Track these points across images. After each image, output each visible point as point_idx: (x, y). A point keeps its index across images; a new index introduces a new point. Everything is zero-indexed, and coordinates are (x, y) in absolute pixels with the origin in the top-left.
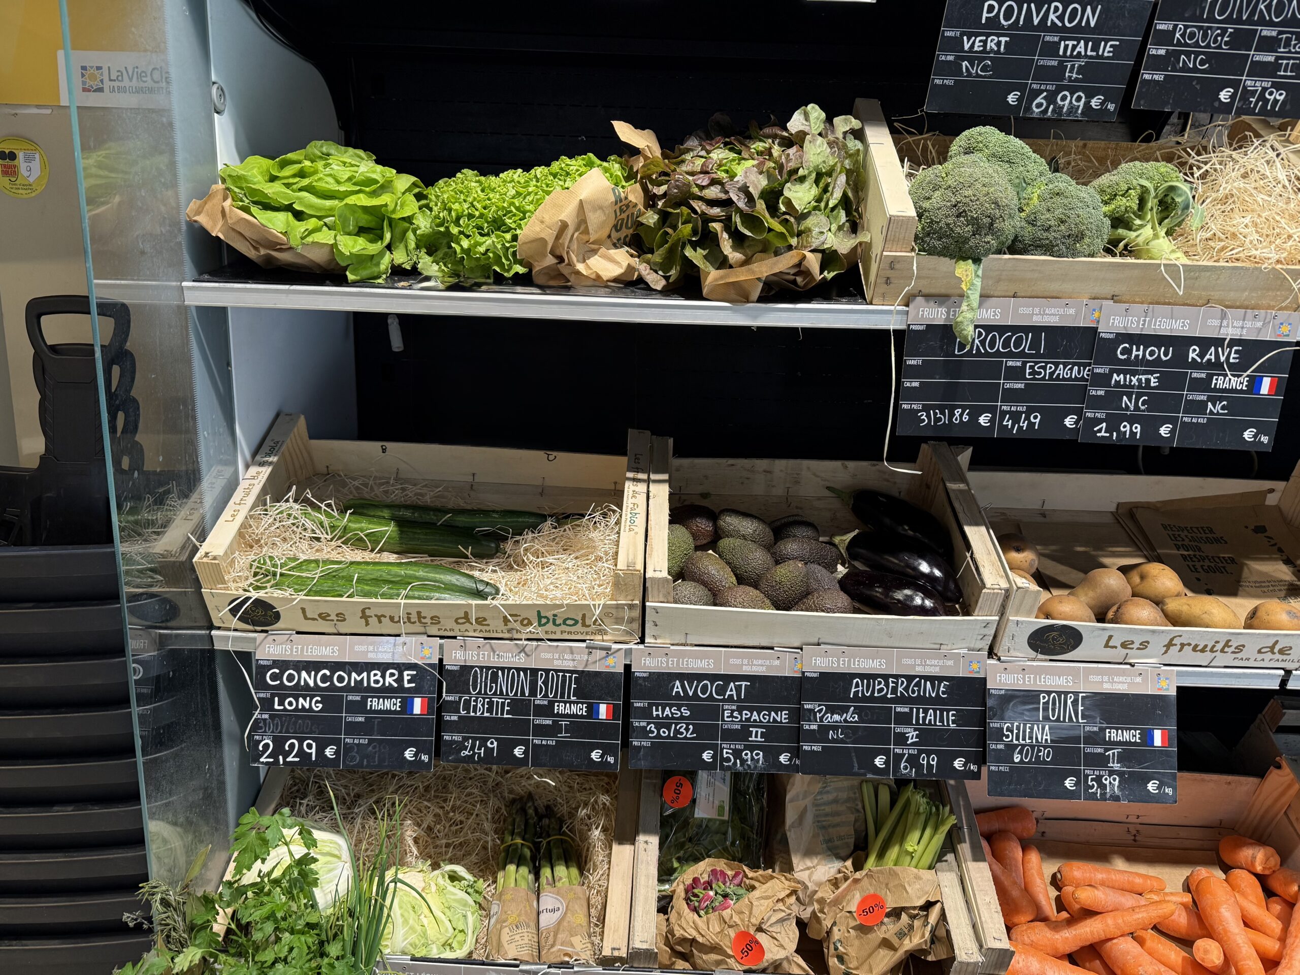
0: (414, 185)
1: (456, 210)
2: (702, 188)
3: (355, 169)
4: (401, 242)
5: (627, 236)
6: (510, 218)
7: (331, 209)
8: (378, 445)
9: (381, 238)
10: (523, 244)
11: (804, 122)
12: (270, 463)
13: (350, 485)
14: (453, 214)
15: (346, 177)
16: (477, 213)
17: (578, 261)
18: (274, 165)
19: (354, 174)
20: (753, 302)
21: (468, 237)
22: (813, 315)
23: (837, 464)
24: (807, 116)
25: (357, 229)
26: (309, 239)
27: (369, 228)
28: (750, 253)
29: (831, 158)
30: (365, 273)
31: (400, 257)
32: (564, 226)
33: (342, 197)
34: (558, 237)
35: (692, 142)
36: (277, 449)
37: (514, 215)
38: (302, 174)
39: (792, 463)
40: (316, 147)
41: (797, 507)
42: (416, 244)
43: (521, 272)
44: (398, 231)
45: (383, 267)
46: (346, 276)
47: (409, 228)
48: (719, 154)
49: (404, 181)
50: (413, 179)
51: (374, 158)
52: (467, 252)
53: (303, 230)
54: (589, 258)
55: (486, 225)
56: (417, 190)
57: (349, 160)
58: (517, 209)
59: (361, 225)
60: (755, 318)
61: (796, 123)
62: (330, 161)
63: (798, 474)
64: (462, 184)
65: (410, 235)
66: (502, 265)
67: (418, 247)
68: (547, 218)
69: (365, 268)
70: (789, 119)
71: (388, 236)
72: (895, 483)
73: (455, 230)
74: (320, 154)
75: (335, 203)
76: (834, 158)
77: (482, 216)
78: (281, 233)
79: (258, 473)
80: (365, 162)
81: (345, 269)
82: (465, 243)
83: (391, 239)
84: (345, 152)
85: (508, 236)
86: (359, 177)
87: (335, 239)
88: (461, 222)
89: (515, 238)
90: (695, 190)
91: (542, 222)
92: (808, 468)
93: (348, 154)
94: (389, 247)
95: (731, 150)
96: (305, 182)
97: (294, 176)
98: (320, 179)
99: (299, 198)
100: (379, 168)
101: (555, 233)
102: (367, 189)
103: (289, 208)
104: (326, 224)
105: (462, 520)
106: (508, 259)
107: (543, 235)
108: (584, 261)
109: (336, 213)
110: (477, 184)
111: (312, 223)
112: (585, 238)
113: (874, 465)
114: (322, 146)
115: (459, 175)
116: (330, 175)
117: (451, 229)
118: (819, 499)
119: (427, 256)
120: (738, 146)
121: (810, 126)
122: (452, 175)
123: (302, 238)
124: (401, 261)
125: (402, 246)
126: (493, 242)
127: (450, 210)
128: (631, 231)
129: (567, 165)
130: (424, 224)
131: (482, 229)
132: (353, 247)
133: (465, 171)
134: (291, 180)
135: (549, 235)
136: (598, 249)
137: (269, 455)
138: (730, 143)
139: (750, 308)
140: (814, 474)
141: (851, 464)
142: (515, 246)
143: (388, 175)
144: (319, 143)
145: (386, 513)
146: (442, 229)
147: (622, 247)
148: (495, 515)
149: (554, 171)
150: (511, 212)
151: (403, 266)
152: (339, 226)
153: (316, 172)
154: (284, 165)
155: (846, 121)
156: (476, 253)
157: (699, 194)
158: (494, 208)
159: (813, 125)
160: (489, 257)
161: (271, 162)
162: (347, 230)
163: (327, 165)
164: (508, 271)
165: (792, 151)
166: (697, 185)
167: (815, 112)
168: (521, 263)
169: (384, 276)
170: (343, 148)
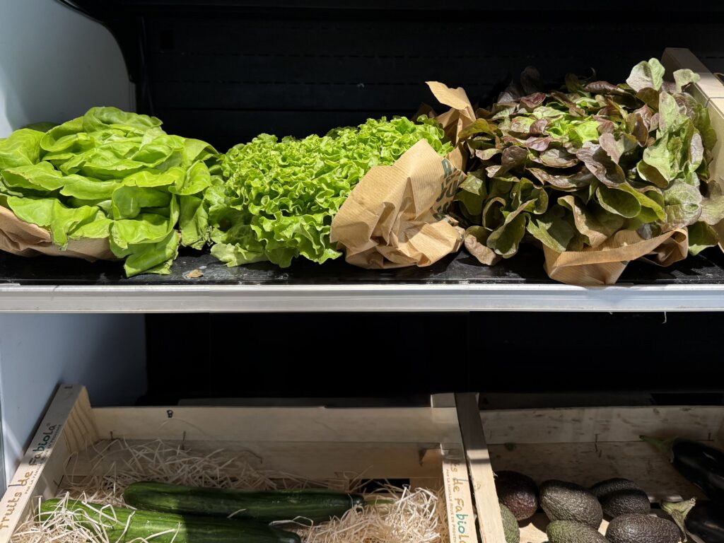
0: (206, 150)
1: (257, 188)
2: (538, 154)
3: (138, 139)
4: (190, 219)
5: (447, 204)
6: (321, 196)
7: (108, 191)
8: (162, 411)
9: (167, 216)
10: (338, 227)
11: (646, 78)
12: (44, 459)
13: (135, 456)
14: (253, 193)
15: (127, 150)
16: (281, 191)
17: (400, 241)
18: (45, 138)
19: (137, 145)
20: (611, 285)
21: (271, 217)
22: (683, 298)
23: (649, 410)
24: (647, 71)
25: (138, 211)
26: (78, 234)
27: (154, 207)
28: (611, 231)
29: (680, 116)
30: (146, 263)
31: (189, 237)
32: (389, 208)
33: (120, 175)
34: (381, 220)
35: (506, 99)
36: (52, 436)
37: (326, 193)
38: (76, 148)
39: (602, 411)
40: (96, 114)
41: (609, 457)
42: (208, 220)
43: (334, 258)
44: (187, 208)
45: (168, 252)
46: (124, 271)
47: (200, 203)
48: (543, 113)
49: (194, 148)
50: (205, 145)
51: (161, 123)
52: (270, 235)
53: (70, 224)
54: (412, 236)
55: (291, 203)
56: (209, 156)
57: (132, 129)
58: (329, 185)
59: (143, 206)
60: (615, 302)
61: (637, 79)
62: (110, 131)
63: (607, 421)
64: (260, 151)
65: (201, 211)
66: (312, 251)
67: (210, 223)
68: (367, 199)
69: (147, 257)
70: (628, 76)
71: (175, 216)
72: (706, 426)
73: (254, 210)
74: (99, 122)
75: (113, 183)
76: (683, 116)
77: (286, 194)
78: (44, 227)
79: (28, 475)
80: (150, 130)
81: (123, 261)
82: (268, 225)
83: (179, 218)
84: (128, 118)
85: (319, 218)
86: (142, 150)
87: (110, 231)
88: (263, 201)
89: (328, 220)
90: (531, 156)
91: (362, 204)
92: (619, 415)
93: (131, 121)
94: (177, 227)
95: (555, 107)
96: (77, 160)
97: (67, 151)
98: (95, 156)
99: (68, 183)
100: (166, 138)
101: (378, 217)
102: (151, 165)
103: (55, 194)
104: (101, 209)
105: (257, 508)
106: (318, 243)
107: (363, 219)
108: (406, 240)
109: (112, 195)
110: (278, 153)
111: (84, 211)
112: (409, 216)
113: (686, 410)
114: (102, 113)
115: (255, 140)
116: (109, 149)
117: (250, 209)
118: (628, 444)
119: (220, 233)
120: (563, 103)
121: (652, 82)
122: (246, 139)
123: (68, 234)
124: (190, 241)
125: (191, 223)
126: (302, 226)
127: (249, 187)
128: (452, 198)
129: (380, 131)
130: (217, 198)
131: (287, 207)
132: (133, 236)
133: (262, 136)
134: (63, 157)
135: (371, 220)
136: (422, 225)
137: (42, 446)
138: (551, 99)
139: (608, 291)
140: (625, 421)
141: (663, 410)
142: (329, 229)
143: (175, 146)
144: (99, 109)
145: (172, 504)
146: (239, 208)
147: (443, 217)
148: (293, 501)
149: (364, 137)
150: (321, 189)
151: (193, 246)
152: (116, 210)
153: (91, 145)
154: (57, 136)
155: (684, 75)
156: (279, 237)
157: (537, 160)
158: (300, 185)
159: (654, 80)
160: (296, 241)
161: (41, 134)
162: (127, 213)
163: (106, 136)
164: (319, 256)
165: (642, 112)
166: (533, 151)
167: (656, 67)
168: (334, 246)
169: (170, 263)
170: (126, 114)
